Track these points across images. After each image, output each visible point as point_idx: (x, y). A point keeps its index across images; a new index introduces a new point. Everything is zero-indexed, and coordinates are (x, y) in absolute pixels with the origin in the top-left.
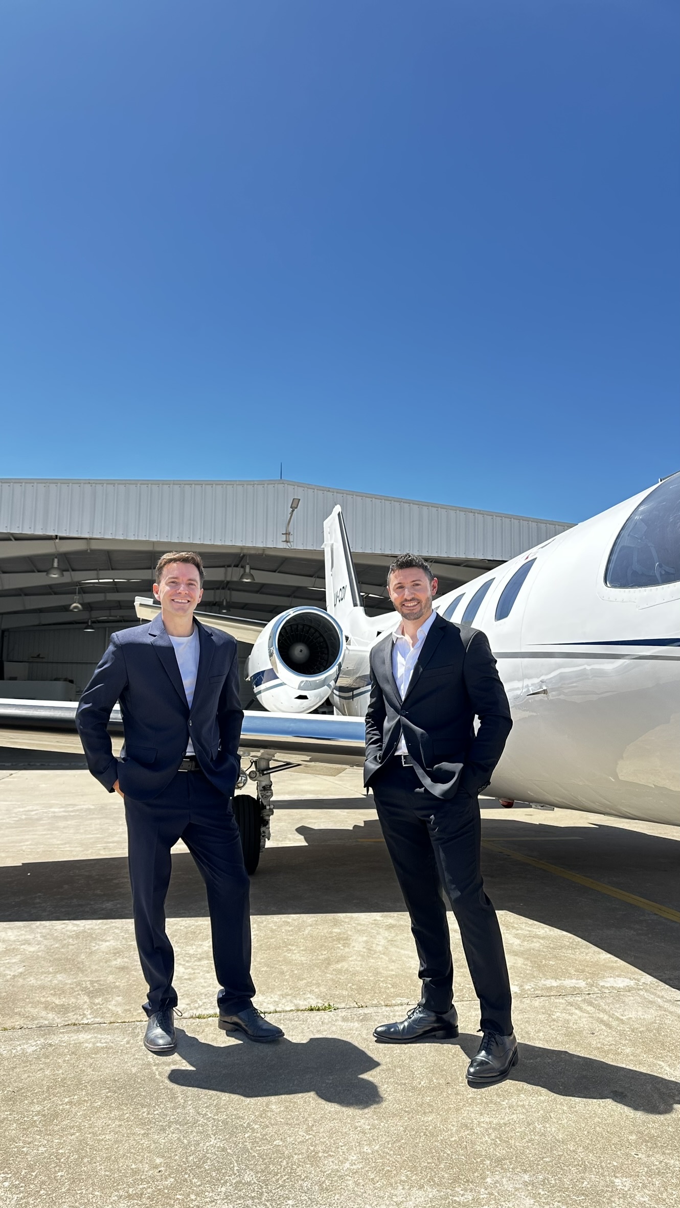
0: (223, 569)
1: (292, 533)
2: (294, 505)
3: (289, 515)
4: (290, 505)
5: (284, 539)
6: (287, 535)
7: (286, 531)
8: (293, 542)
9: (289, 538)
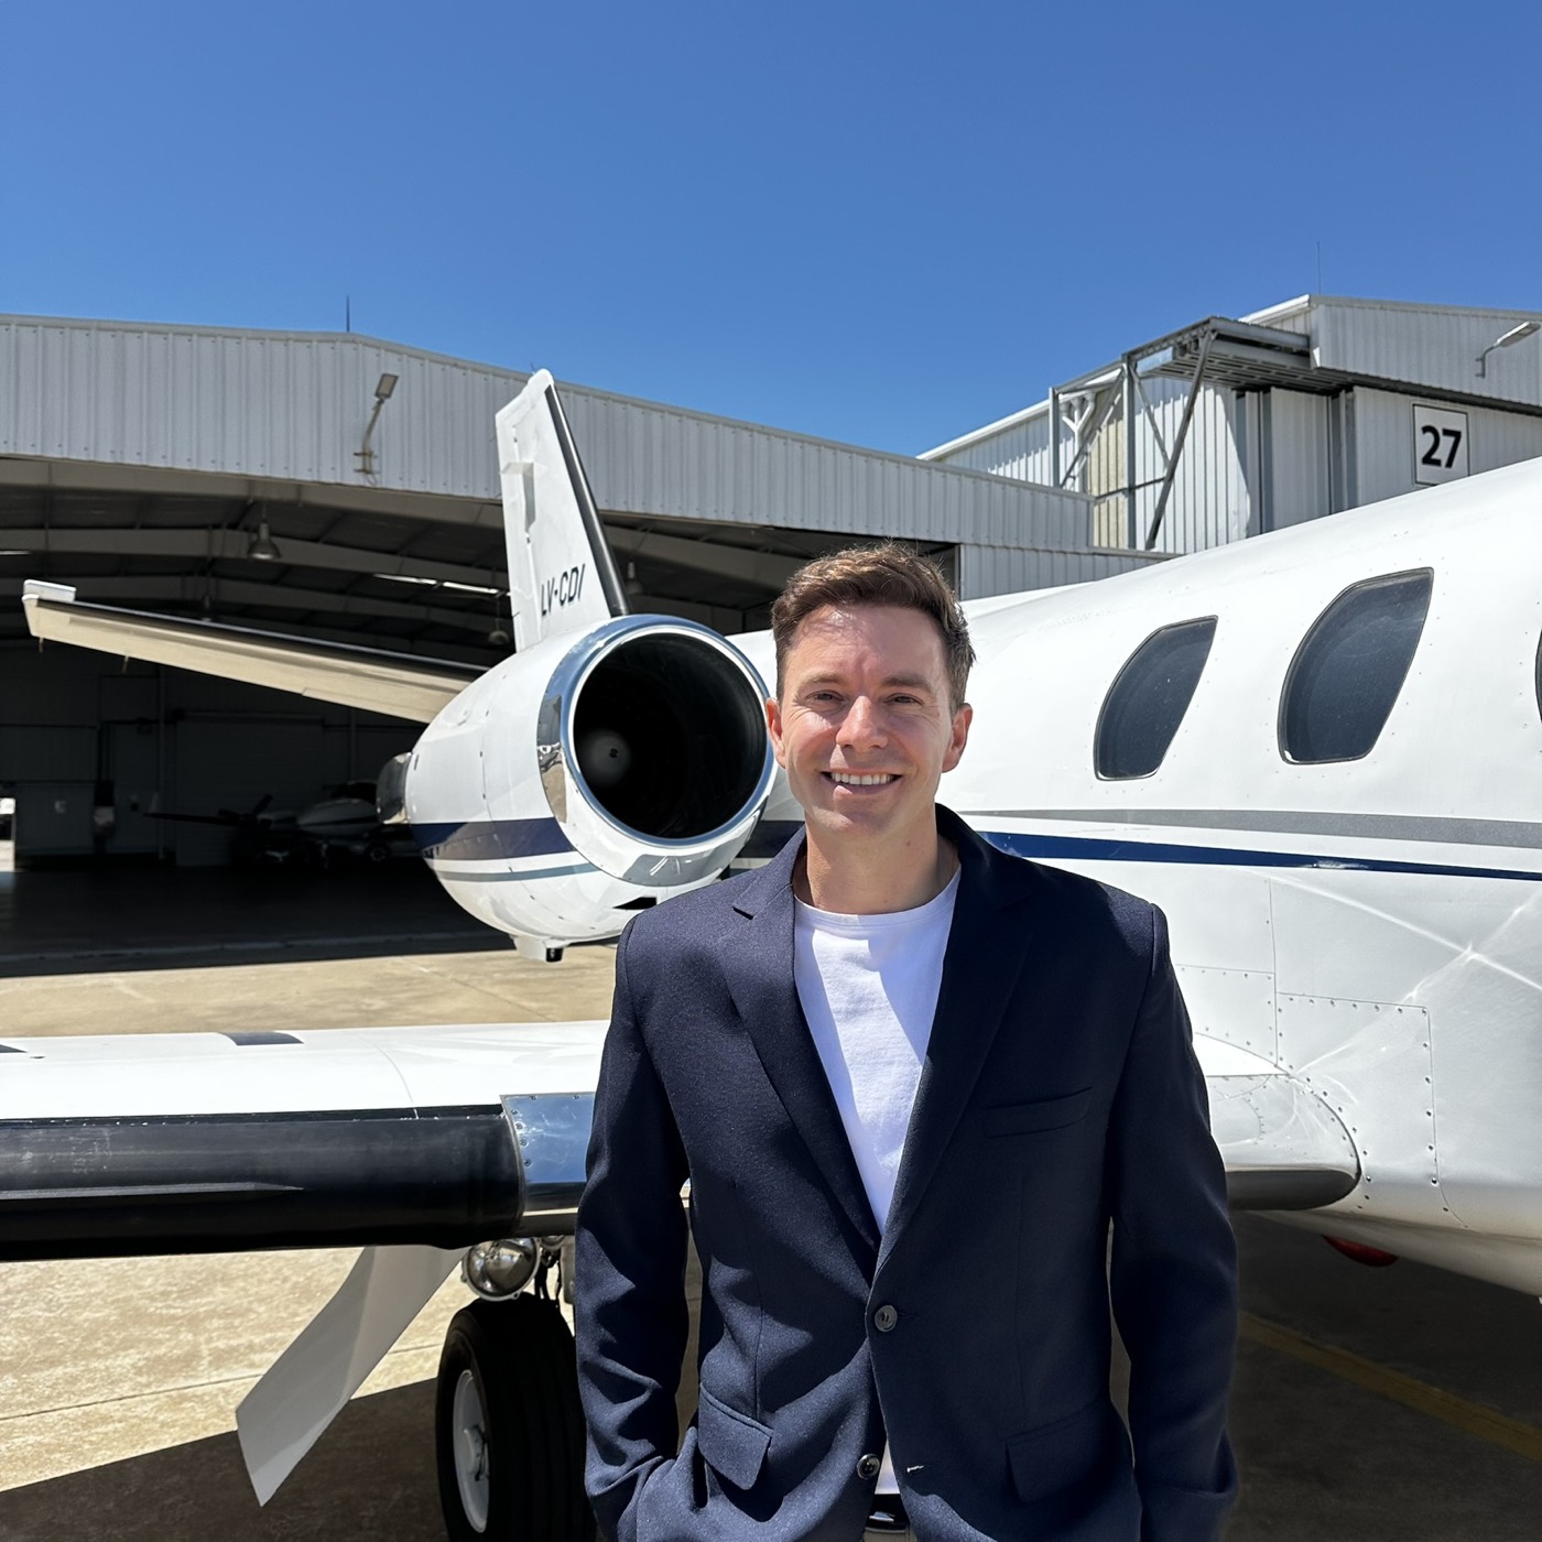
0: (203, 533)
1: (376, 452)
2: (384, 390)
3: (371, 413)
4: (374, 390)
5: (359, 466)
6: (367, 458)
7: (364, 447)
8: (379, 473)
9: (370, 463)
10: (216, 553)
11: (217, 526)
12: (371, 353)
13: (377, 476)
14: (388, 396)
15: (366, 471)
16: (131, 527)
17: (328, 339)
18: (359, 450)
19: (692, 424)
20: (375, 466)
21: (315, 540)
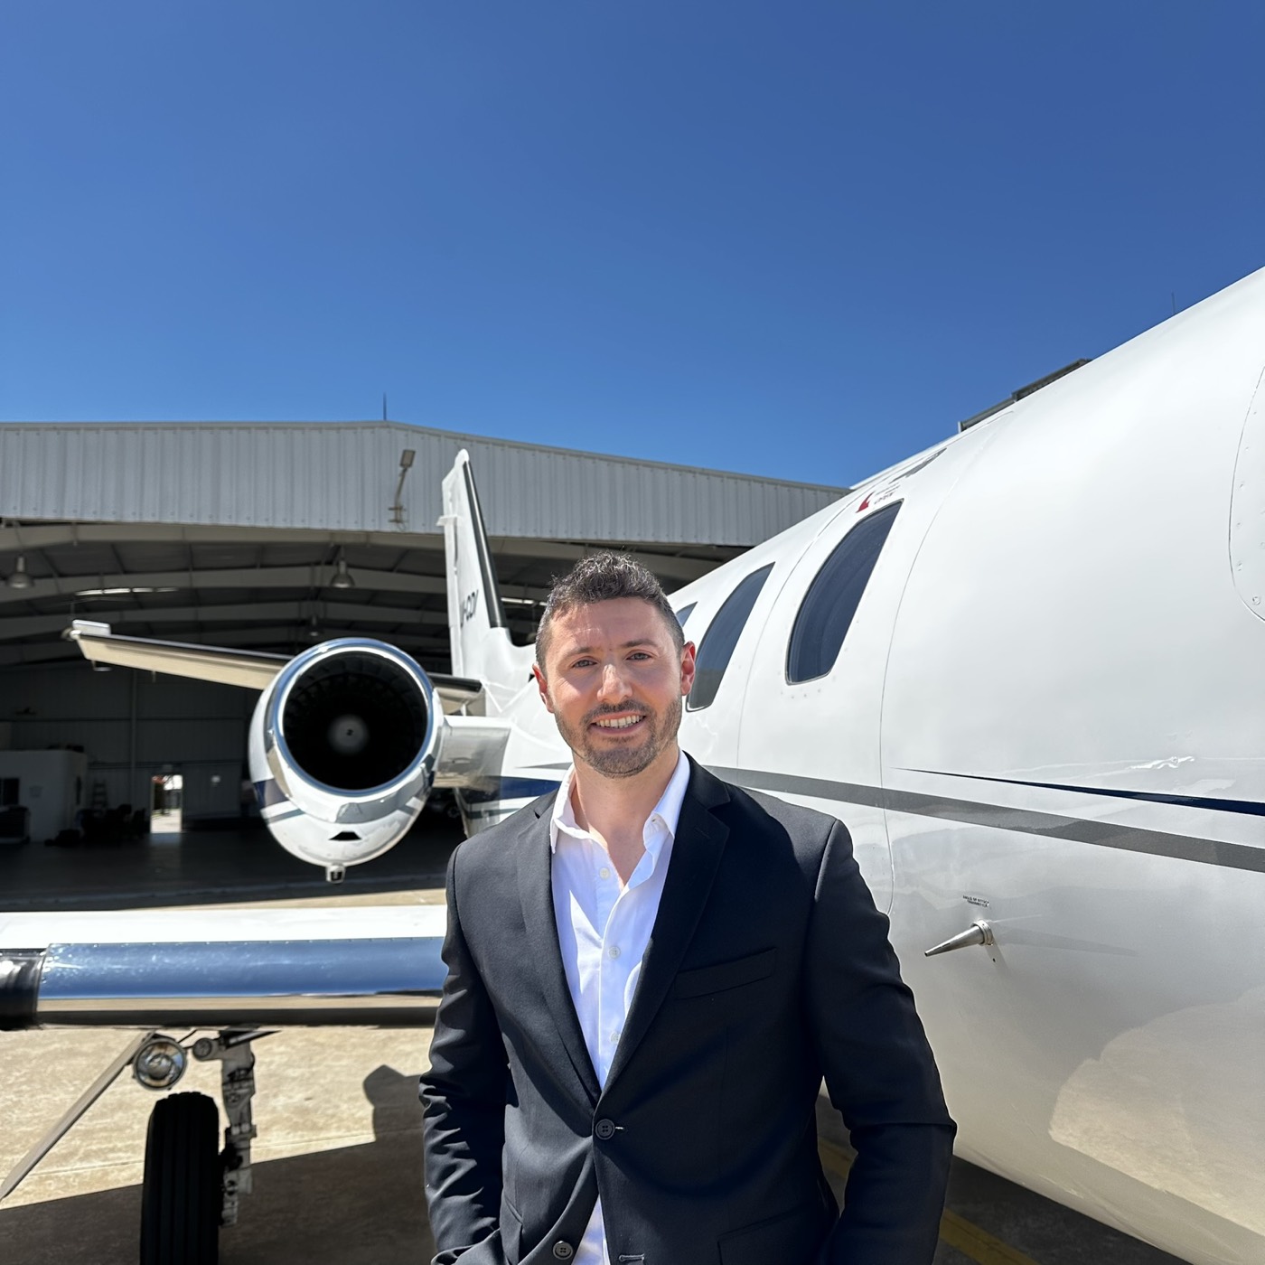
1: (405, 506)
2: (407, 461)
3: (399, 479)
4: (399, 462)
5: (392, 517)
6: (398, 512)
7: (396, 502)
8: (408, 521)
9: (401, 515)
10: (317, 584)
11: (318, 563)
12: (401, 435)
13: (406, 524)
14: (410, 465)
15: (397, 521)
16: (253, 567)
17: (370, 426)
18: (392, 506)
19: (647, 471)
20: (404, 516)
21: (390, 570)
